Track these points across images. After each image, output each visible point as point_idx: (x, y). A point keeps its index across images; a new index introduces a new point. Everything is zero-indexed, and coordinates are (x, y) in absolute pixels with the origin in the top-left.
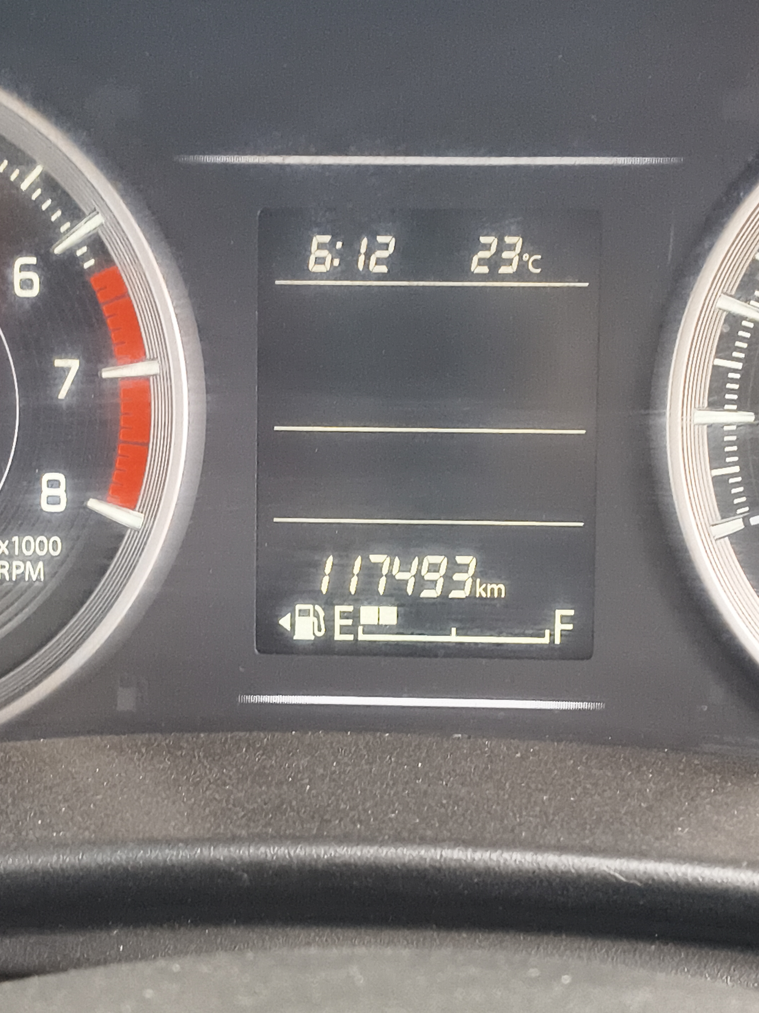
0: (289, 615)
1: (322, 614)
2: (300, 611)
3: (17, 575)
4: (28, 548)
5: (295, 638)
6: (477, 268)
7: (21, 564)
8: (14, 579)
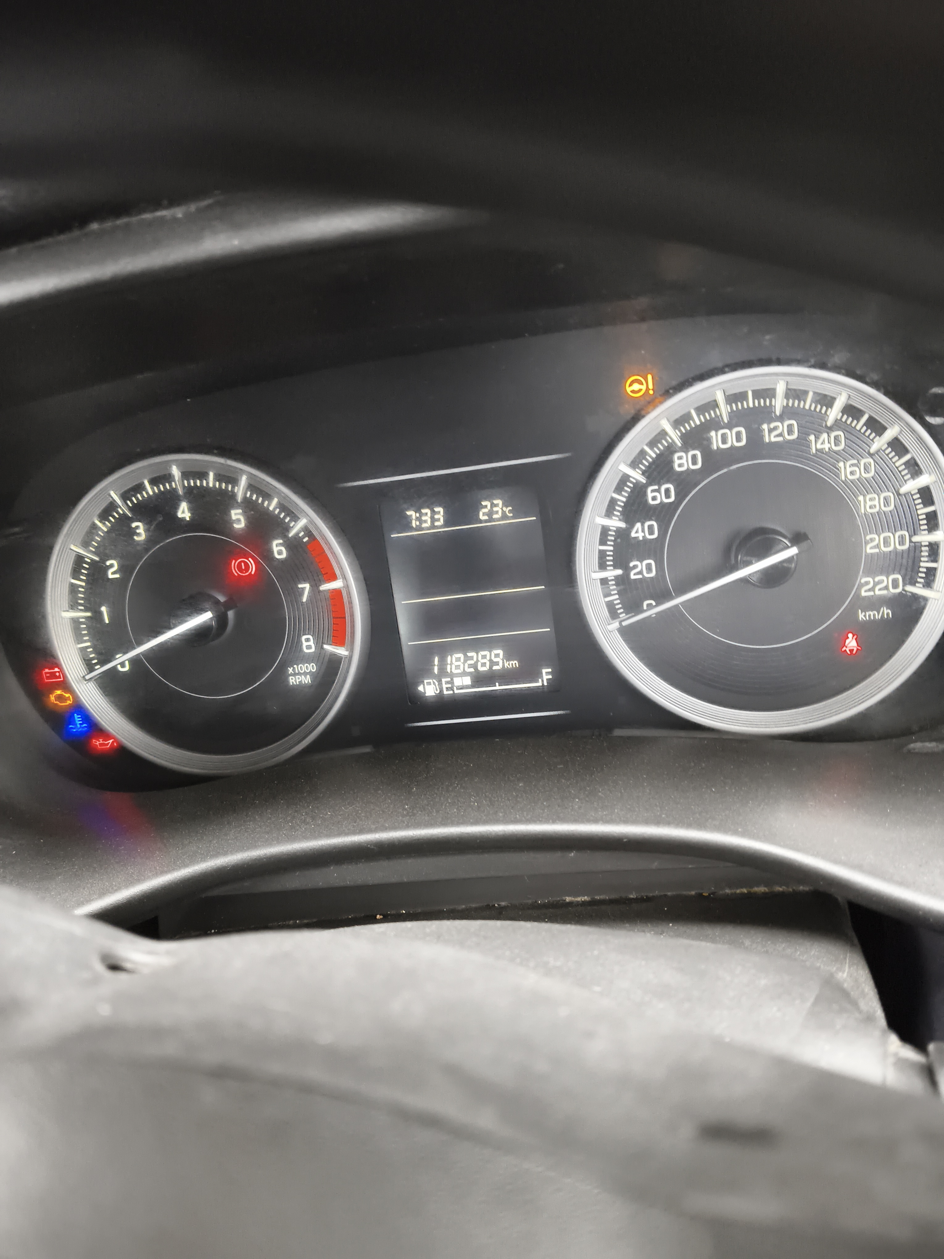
0: (422, 685)
1: (437, 683)
2: (427, 682)
3: (299, 682)
4: (302, 670)
5: (427, 695)
6: (482, 517)
7: (299, 677)
8: (298, 683)
